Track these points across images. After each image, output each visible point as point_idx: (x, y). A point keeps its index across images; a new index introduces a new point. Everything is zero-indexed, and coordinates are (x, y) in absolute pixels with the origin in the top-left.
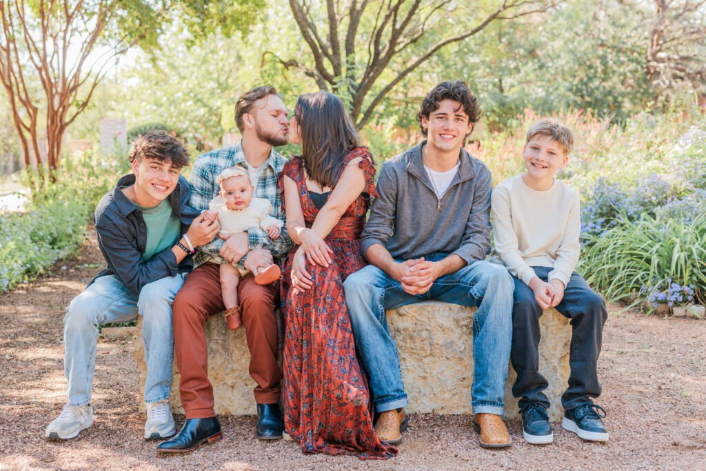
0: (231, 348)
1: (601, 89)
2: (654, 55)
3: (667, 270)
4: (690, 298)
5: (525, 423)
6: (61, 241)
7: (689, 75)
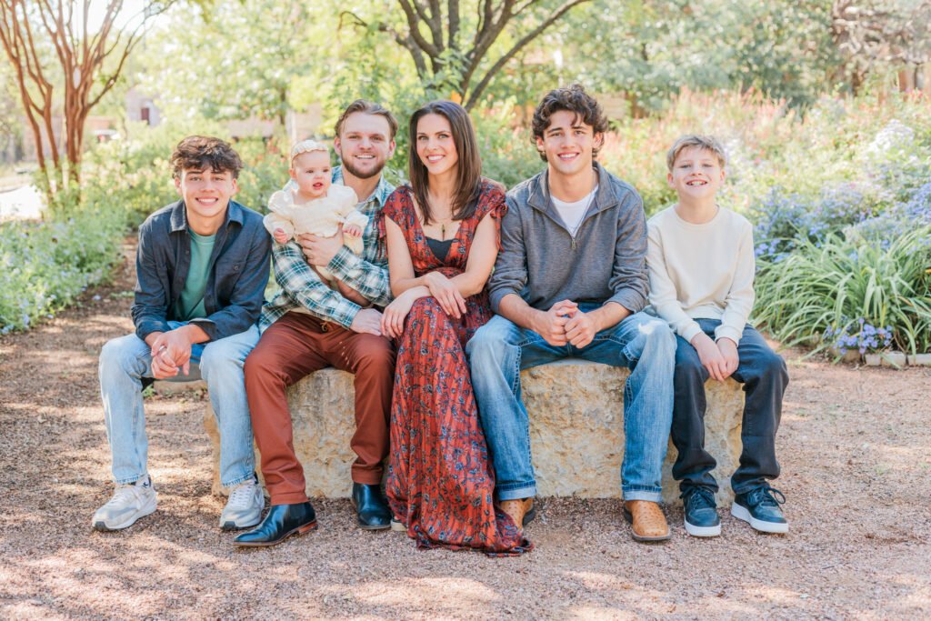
0: (325, 416)
1: (774, 55)
2: (842, 10)
3: (859, 308)
4: (887, 343)
5: (687, 511)
6: (90, 261)
7: (886, 37)
